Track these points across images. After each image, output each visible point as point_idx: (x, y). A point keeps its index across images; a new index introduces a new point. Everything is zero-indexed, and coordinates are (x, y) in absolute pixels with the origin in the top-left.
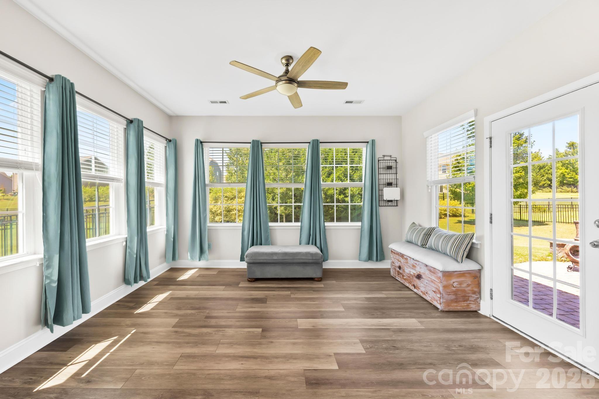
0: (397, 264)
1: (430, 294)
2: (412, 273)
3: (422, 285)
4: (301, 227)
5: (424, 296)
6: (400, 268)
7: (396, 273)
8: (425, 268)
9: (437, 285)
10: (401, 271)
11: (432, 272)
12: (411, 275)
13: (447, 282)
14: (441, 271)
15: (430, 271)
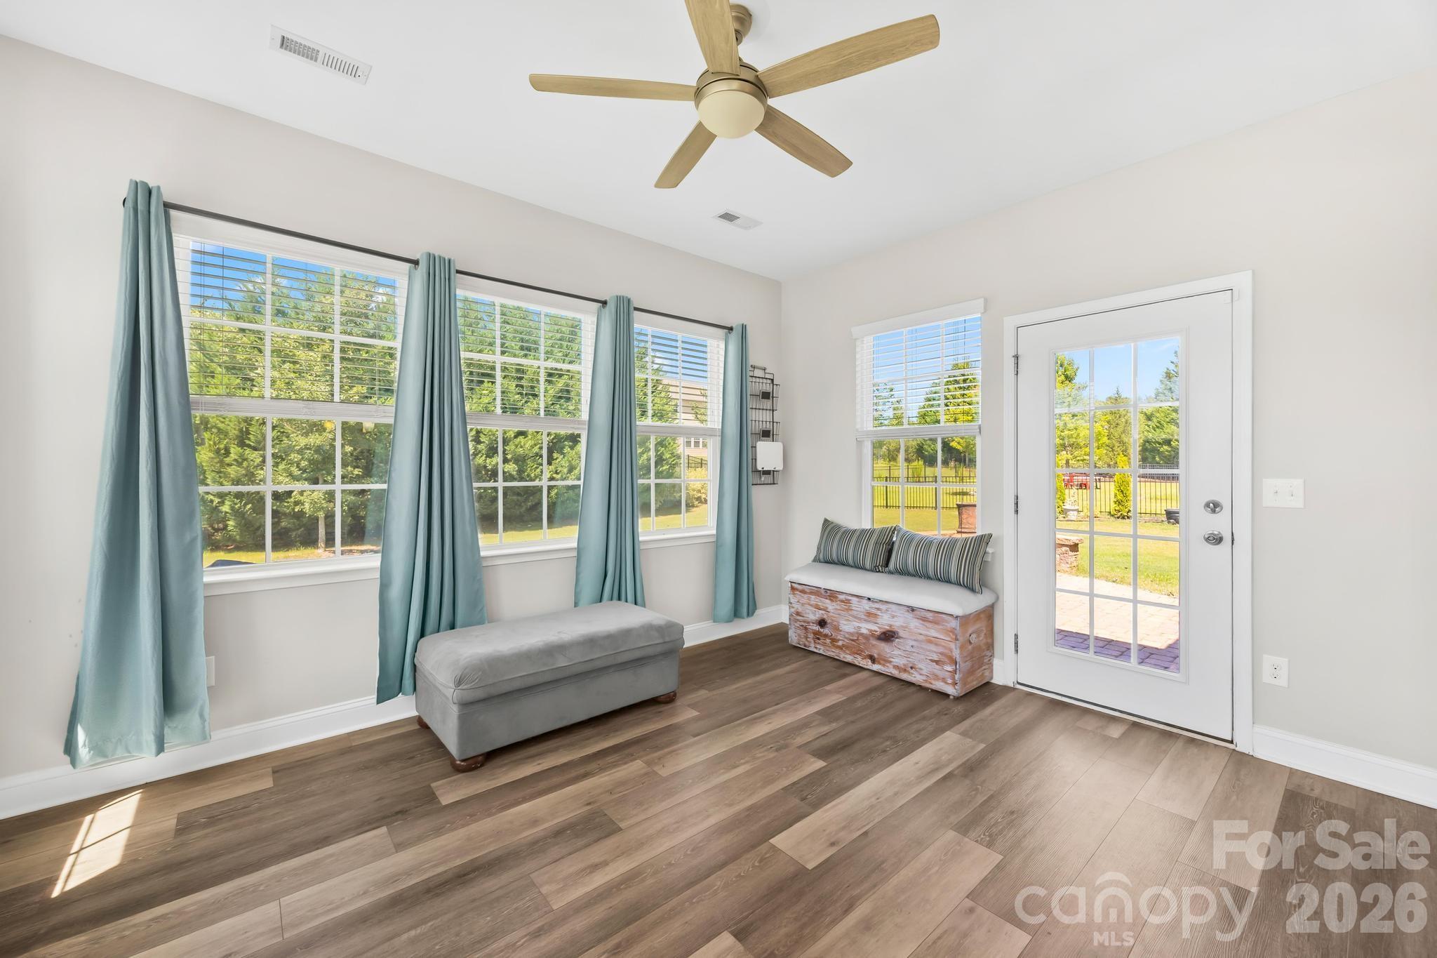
0: (813, 616)
1: (921, 669)
2: (864, 631)
3: (896, 652)
5: (904, 676)
6: (822, 623)
7: (806, 638)
8: (910, 615)
9: (943, 646)
10: (826, 631)
11: (930, 622)
12: (862, 634)
14: (957, 617)
15: (924, 621)
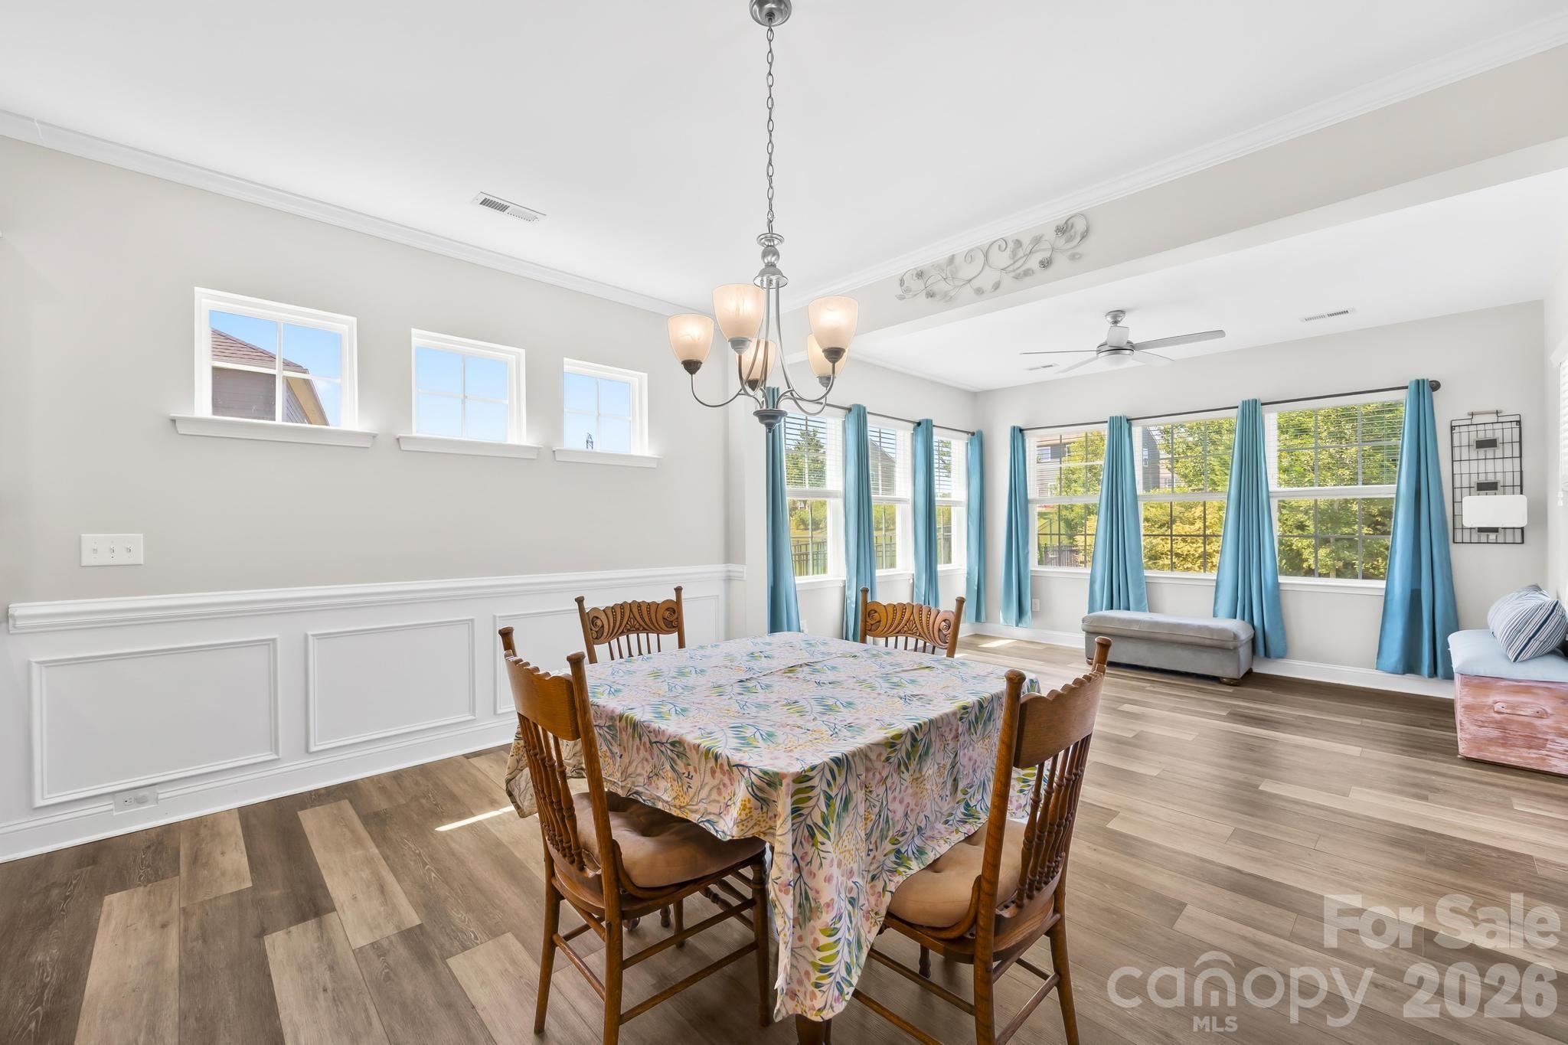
4: (1217, 583)
13: (1474, 698)
